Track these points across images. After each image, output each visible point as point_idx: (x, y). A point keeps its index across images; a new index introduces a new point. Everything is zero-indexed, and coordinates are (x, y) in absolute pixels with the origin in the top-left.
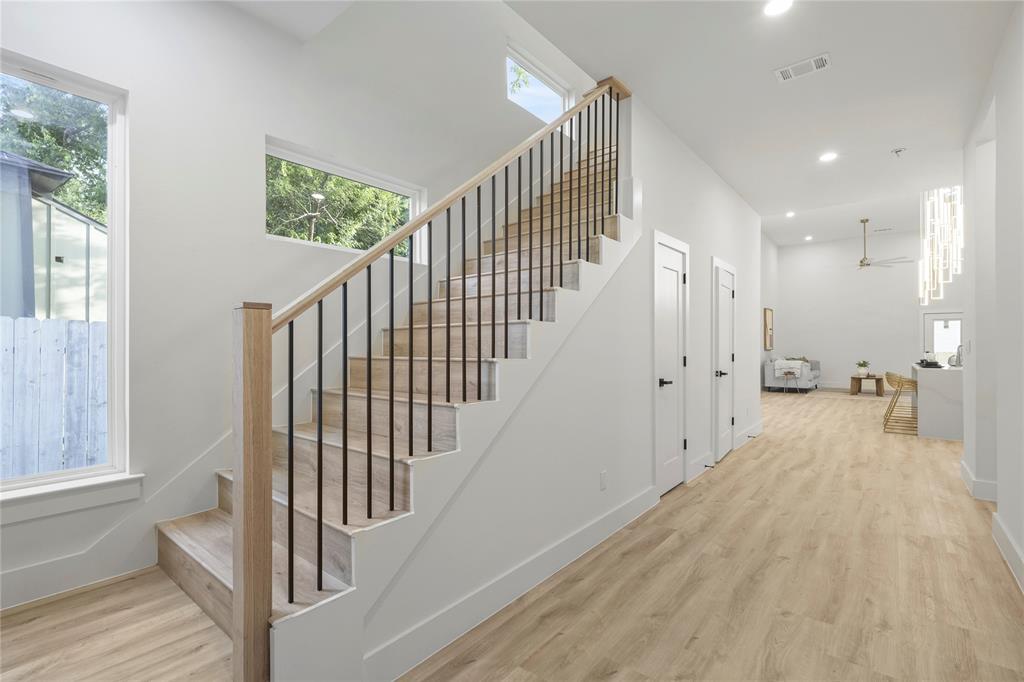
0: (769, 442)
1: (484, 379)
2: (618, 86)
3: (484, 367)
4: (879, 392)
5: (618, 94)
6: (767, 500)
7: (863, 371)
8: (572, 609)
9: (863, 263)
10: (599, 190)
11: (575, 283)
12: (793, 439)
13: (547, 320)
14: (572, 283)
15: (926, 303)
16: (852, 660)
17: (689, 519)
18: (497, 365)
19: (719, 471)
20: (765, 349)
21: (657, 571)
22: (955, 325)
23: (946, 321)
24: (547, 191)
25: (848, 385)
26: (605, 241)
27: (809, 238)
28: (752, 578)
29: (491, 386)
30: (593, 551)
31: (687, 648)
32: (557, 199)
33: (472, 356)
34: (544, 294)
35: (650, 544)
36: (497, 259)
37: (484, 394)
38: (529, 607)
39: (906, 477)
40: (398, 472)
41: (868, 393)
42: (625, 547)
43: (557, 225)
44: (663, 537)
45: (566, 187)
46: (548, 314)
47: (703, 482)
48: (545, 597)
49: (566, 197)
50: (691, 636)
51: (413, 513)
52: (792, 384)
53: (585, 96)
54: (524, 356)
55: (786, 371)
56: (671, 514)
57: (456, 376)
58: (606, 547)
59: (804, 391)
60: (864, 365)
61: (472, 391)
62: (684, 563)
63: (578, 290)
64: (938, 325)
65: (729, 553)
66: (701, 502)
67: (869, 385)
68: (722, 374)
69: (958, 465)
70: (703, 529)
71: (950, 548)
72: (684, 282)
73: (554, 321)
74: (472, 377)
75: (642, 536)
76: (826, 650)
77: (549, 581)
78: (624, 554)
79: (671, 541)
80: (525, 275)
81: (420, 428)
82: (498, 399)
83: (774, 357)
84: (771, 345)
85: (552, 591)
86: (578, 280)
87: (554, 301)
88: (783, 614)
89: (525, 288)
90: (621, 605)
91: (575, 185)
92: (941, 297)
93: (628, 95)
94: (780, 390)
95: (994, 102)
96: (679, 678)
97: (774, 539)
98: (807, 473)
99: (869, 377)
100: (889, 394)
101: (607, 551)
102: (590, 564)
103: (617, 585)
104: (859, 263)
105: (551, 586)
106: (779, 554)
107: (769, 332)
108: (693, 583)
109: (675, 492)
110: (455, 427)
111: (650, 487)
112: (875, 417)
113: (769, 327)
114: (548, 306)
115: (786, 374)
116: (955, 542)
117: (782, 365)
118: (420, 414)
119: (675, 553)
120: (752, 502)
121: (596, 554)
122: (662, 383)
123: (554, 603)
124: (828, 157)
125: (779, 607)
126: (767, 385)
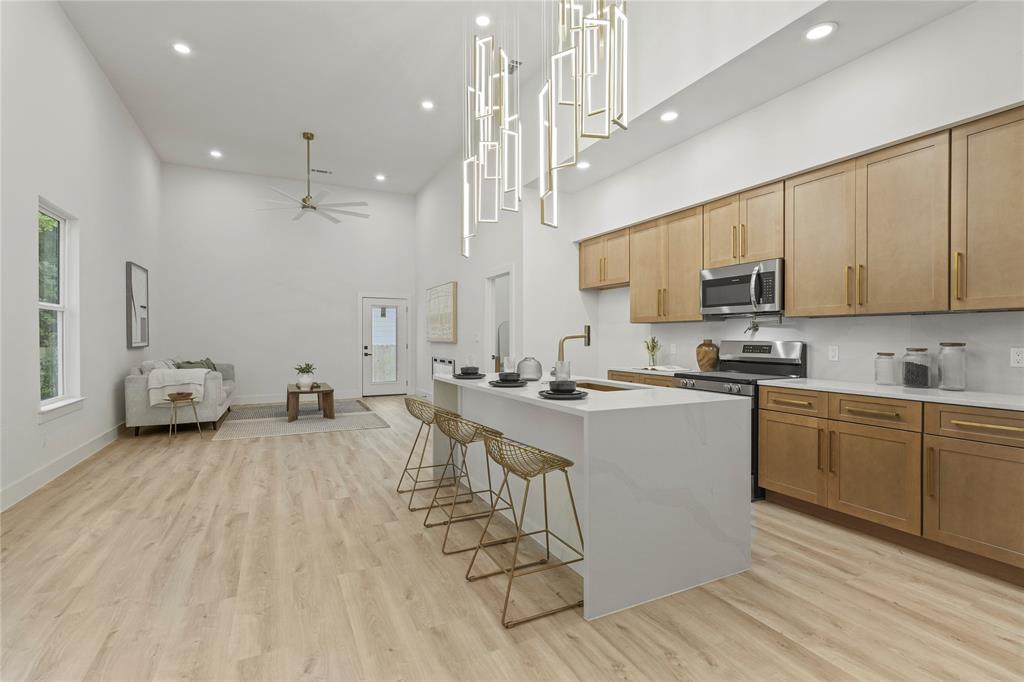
4: (328, 412)
7: (304, 381)
9: (305, 204)
20: (130, 346)
23: (384, 307)
41: (309, 412)
52: (186, 416)
55: (174, 391)
59: (210, 427)
60: (306, 370)
64: (377, 312)
83: (147, 363)
84: (145, 336)
94: (161, 430)
99: (312, 389)
104: (300, 204)
107: (139, 314)
113: (139, 299)
115: (173, 398)
117: (164, 378)
126: (131, 423)
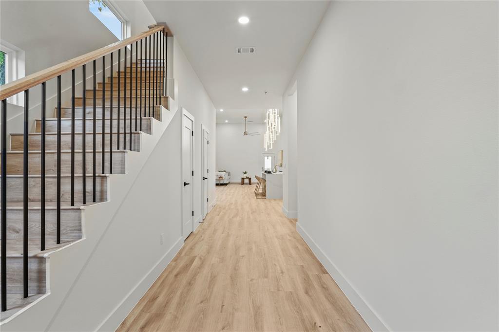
0: (220, 207)
1: (98, 188)
2: (168, 29)
3: (98, 180)
4: (250, 183)
5: (167, 33)
6: (228, 233)
7: (245, 176)
8: (158, 316)
9: (245, 133)
10: (152, 81)
11: (149, 130)
12: (229, 205)
13: (134, 150)
14: (147, 130)
15: (266, 150)
16: (279, 290)
17: (200, 250)
18: (108, 179)
19: (206, 223)
21: (195, 279)
22: (270, 158)
23: (268, 156)
24: (115, 75)
25: (240, 181)
26: (163, 109)
27: (227, 121)
28: (235, 269)
29: (103, 192)
30: (159, 279)
31: (221, 312)
32: (122, 81)
33: (89, 173)
34: (132, 135)
35: (186, 267)
36: (87, 110)
37: (98, 197)
38: (131, 326)
39: (268, 214)
40: (33, 266)
41: (246, 184)
42: (175, 272)
43: (128, 95)
44: (192, 261)
45: (128, 75)
46: (134, 147)
47: (201, 230)
48: (140, 316)
49: (128, 81)
50: (221, 306)
51: (49, 294)
53: (150, 28)
54: (123, 172)
56: (191, 249)
57: (78, 187)
58: (165, 275)
59: (226, 184)
60: (245, 173)
61: (89, 197)
62: (206, 271)
63: (150, 134)
64: (266, 158)
65: (222, 260)
66: (203, 240)
67: (247, 181)
68: (205, 179)
69: (281, 207)
70: (208, 252)
71: (288, 237)
72: (193, 135)
73: (139, 151)
74: (89, 187)
75: (182, 264)
76: (270, 290)
77: (139, 305)
78: (176, 276)
79: (196, 263)
80: (115, 122)
81: (50, 227)
82: (109, 201)
85: (142, 311)
86: (150, 129)
87: (139, 139)
88: (251, 280)
89: (115, 130)
90: (184, 303)
91: (134, 75)
92: (272, 148)
93: (172, 36)
95: (296, 83)
96: (223, 328)
97: (237, 249)
98: (238, 218)
99: (247, 178)
100: (254, 183)
101: (166, 277)
102: (159, 287)
103: (178, 294)
105: (141, 308)
106: (241, 255)
108: (213, 279)
109: (190, 237)
110: (81, 223)
111: (181, 237)
112: (251, 193)
114: (135, 143)
115: (220, 177)
116: (289, 235)
118: (51, 218)
119: (201, 267)
120: (223, 235)
121: (162, 280)
122: (185, 184)
123: (146, 316)
124: (245, 89)
125: (249, 278)
126: (217, 183)
